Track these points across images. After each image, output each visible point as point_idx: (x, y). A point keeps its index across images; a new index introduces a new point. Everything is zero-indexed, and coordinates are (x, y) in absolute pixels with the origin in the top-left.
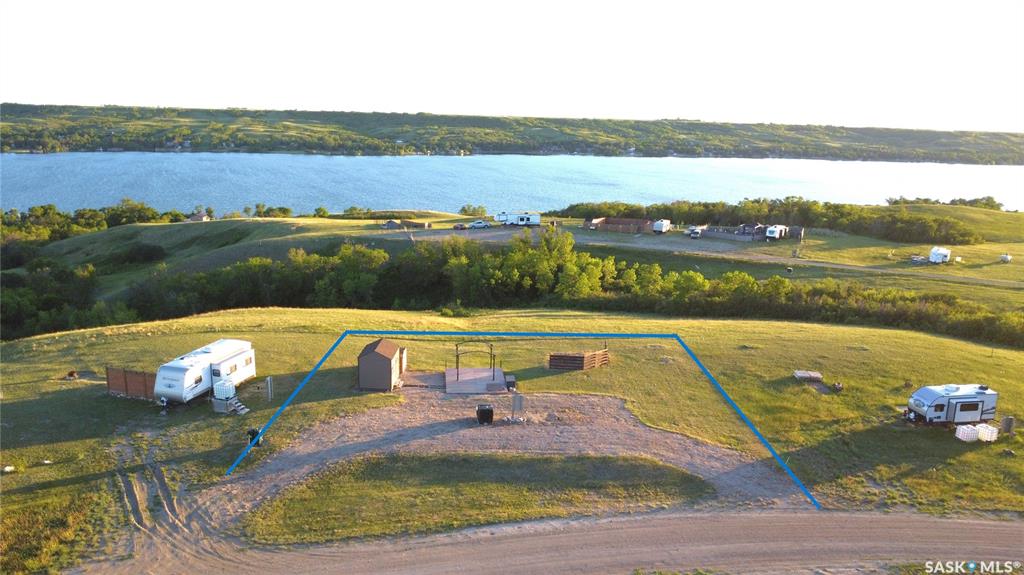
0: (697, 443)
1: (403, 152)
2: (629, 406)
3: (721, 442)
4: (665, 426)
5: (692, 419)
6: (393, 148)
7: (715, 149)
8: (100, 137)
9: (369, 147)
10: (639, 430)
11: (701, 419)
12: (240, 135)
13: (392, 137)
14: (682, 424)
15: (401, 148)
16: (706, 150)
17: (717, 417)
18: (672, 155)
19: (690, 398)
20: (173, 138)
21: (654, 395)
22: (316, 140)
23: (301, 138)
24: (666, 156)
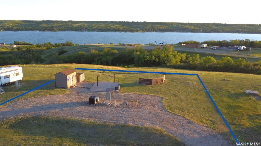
0: (189, 122)
1: (139, 31)
2: (164, 101)
3: (203, 123)
4: (176, 112)
5: (192, 109)
6: (136, 30)
7: (225, 31)
8: (67, 28)
9: (130, 30)
10: (162, 114)
11: (197, 109)
12: (99, 27)
13: (136, 28)
14: (186, 112)
15: (138, 30)
16: (222, 31)
17: (204, 109)
18: (212, 32)
19: (194, 99)
20: (83, 28)
21: (178, 97)
22: (117, 28)
23: (114, 28)
24: (211, 32)
